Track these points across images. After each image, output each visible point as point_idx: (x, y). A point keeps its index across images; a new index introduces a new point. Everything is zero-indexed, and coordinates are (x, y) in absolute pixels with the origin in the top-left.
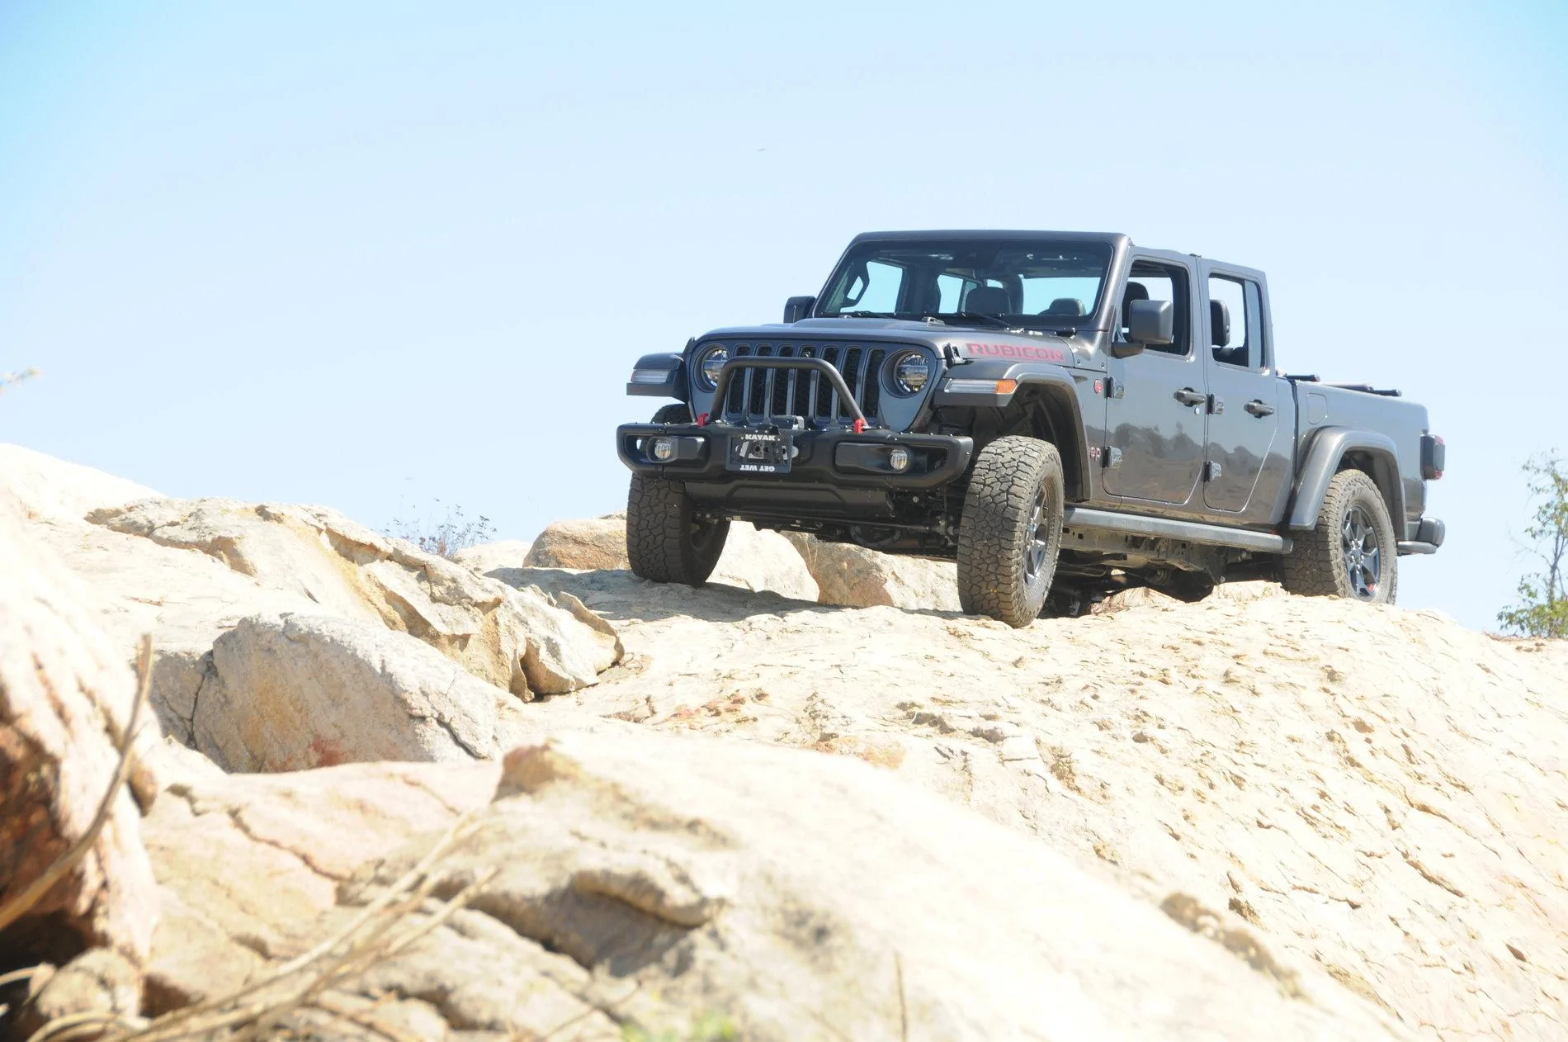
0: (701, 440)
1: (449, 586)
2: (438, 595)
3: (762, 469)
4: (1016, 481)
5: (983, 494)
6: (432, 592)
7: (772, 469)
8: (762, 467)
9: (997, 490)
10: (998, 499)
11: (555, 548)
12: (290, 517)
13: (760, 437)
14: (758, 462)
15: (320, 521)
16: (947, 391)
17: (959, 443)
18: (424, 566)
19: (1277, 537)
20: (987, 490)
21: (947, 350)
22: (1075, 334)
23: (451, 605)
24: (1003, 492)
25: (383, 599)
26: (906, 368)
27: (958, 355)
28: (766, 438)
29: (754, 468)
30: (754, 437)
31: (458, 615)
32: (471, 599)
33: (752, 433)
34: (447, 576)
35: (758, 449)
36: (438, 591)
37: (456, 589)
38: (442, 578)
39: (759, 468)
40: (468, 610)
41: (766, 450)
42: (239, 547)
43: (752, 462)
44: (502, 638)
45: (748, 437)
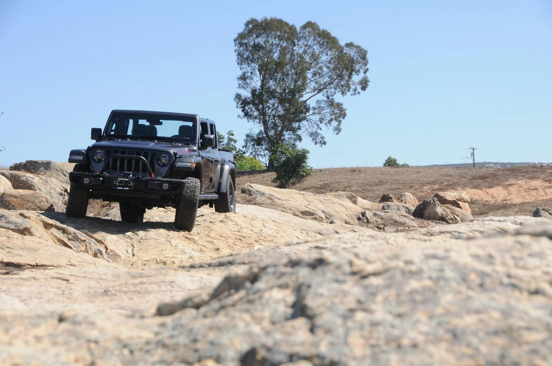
0: (101, 179)
1: (74, 236)
2: (70, 238)
3: (124, 189)
4: (196, 192)
5: (187, 195)
6: (68, 237)
7: (128, 189)
8: (124, 188)
9: (190, 195)
10: (191, 197)
11: (8, 199)
12: (32, 217)
13: (123, 179)
14: (123, 187)
15: (39, 217)
16: (177, 166)
17: (184, 182)
18: (63, 229)
19: (217, 195)
20: (188, 194)
21: (174, 153)
22: (190, 144)
23: (75, 241)
24: (192, 195)
25: (57, 241)
26: (161, 158)
27: (177, 155)
28: (125, 179)
29: (122, 188)
30: (122, 179)
31: (78, 244)
32: (81, 239)
33: (121, 178)
34: (72, 232)
35: (122, 183)
36: (70, 237)
37: (76, 236)
38: (71, 233)
39: (123, 188)
40: (80, 243)
41: (125, 183)
42: (31, 230)
43: (120, 186)
44: (89, 251)
45: (119, 179)
